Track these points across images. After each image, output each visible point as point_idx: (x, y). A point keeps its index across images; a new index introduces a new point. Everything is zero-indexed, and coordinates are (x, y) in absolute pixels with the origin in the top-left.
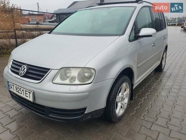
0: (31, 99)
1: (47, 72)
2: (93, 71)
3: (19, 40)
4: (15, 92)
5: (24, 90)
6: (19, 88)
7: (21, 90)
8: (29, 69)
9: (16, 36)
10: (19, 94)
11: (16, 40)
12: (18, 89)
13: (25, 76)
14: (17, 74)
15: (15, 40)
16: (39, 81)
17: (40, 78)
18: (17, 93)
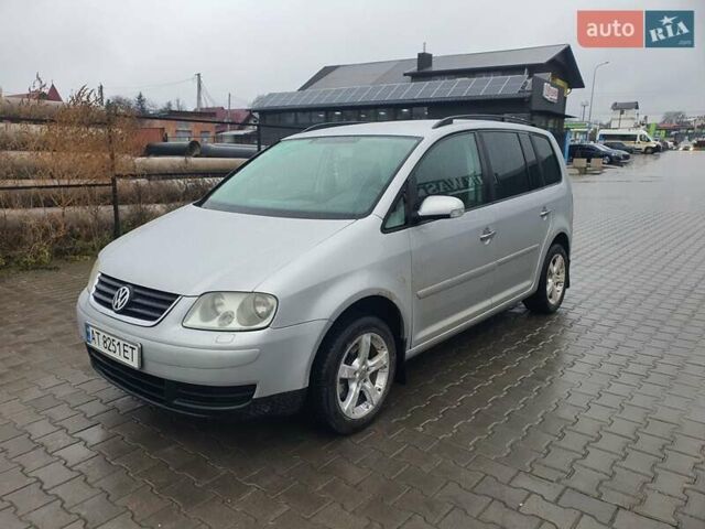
0: (135, 364)
1: (172, 302)
2: (272, 301)
3: (124, 209)
4: (100, 348)
5: (122, 343)
6: (112, 338)
7: (115, 343)
8: (134, 295)
9: (115, 196)
10: (111, 354)
11: (116, 210)
12: (108, 343)
13: (124, 312)
14: (109, 306)
15: (112, 207)
16: (154, 323)
17: (157, 315)
18: (106, 351)
